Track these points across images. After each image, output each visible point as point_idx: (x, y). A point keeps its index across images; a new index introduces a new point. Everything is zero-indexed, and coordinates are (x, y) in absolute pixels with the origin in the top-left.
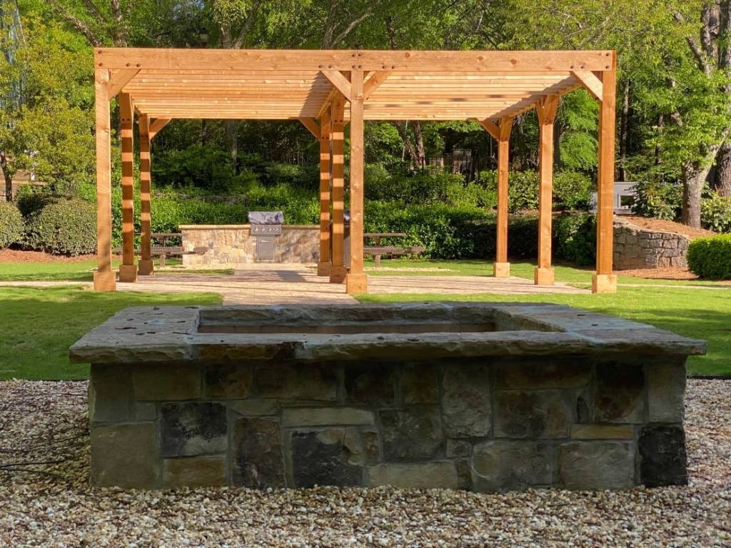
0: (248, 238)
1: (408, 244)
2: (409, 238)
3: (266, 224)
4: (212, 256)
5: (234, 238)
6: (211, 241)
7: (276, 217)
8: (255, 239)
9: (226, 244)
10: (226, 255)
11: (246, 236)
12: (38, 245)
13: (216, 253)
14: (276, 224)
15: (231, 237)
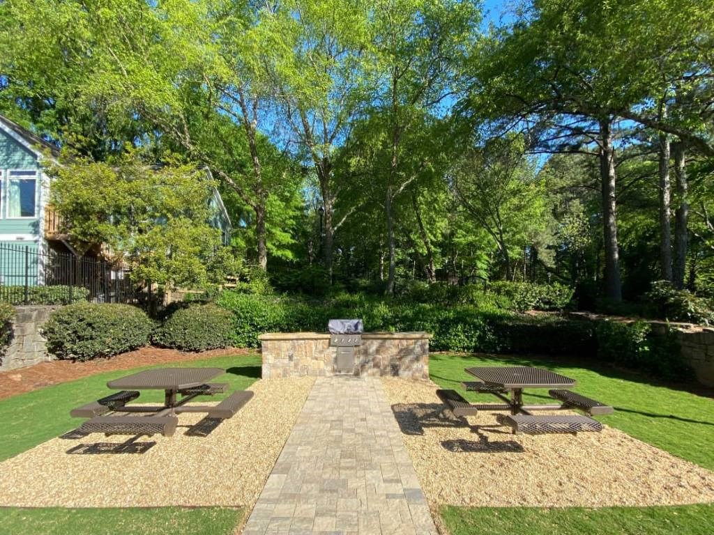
0: (328, 348)
1: (455, 340)
2: (456, 335)
3: (346, 333)
4: (292, 369)
5: (314, 348)
6: (291, 352)
7: (356, 326)
8: (335, 349)
9: (306, 356)
10: (305, 368)
11: (325, 347)
12: (171, 343)
13: (296, 365)
14: (355, 334)
15: (311, 348)
